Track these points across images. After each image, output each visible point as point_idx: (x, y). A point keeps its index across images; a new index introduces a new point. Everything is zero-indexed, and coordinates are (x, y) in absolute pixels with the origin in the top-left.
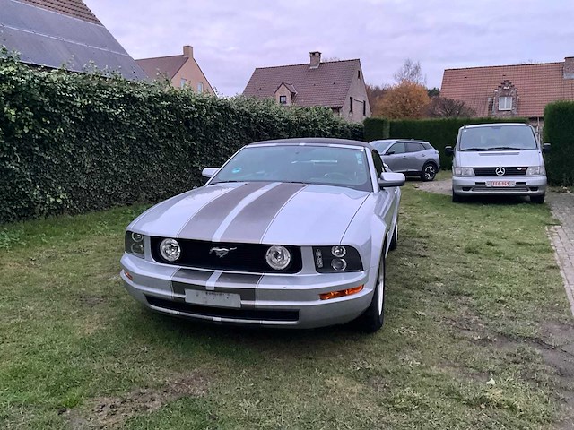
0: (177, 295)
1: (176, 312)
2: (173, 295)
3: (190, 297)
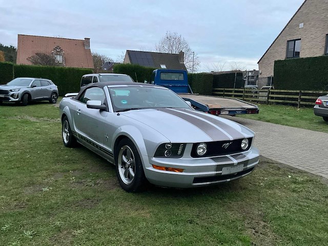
0: (218, 172)
1: (208, 183)
2: (216, 172)
3: (225, 172)
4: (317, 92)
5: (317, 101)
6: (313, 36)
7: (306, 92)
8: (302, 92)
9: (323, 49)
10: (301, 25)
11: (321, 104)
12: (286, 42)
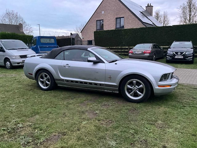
4: (118, 47)
5: (130, 52)
6: (109, 19)
7: (112, 47)
8: (111, 47)
9: (115, 26)
10: (103, 12)
11: (132, 53)
12: (96, 21)
